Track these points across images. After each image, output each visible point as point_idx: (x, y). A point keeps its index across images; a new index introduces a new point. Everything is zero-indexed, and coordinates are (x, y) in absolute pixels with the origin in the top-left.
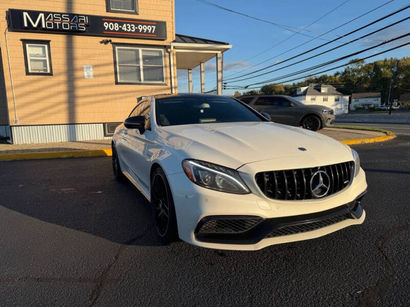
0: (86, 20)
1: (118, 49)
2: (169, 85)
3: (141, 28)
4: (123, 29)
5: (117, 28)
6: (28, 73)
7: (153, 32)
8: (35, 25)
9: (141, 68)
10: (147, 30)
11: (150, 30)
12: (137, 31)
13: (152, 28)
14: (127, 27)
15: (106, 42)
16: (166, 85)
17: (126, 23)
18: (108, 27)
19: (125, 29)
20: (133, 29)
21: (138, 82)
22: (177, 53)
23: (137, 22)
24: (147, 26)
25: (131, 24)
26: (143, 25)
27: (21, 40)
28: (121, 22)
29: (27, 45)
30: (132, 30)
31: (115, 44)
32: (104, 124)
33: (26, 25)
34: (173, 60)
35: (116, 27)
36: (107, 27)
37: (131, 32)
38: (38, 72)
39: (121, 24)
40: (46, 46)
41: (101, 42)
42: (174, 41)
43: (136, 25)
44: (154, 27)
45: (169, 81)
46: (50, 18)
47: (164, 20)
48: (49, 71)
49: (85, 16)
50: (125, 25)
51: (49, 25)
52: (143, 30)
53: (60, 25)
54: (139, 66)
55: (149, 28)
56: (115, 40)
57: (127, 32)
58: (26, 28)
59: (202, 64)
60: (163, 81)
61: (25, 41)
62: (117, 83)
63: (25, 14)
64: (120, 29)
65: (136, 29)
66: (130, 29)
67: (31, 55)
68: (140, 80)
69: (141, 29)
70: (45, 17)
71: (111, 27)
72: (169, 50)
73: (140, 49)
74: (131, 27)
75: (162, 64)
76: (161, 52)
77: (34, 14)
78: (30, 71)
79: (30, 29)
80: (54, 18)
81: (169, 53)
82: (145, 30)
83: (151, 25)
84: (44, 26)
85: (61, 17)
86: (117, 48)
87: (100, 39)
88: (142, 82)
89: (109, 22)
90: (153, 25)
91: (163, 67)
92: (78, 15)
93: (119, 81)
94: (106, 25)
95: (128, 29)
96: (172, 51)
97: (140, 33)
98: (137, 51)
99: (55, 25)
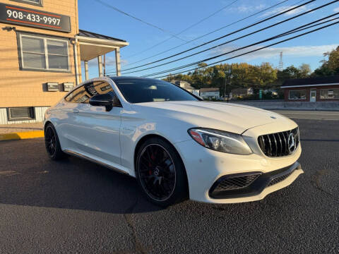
1: (23, 37)
2: (74, 73)
3: (46, 19)
4: (27, 18)
7: (58, 24)
9: (47, 56)
10: (52, 22)
11: (55, 23)
12: (42, 22)
13: (57, 21)
14: (32, 17)
15: (9, 29)
16: (70, 72)
17: (31, 14)
18: (12, 15)
19: (30, 19)
21: (43, 69)
22: (81, 45)
23: (42, 14)
24: (52, 19)
25: (35, 14)
26: (47, 17)
28: (26, 11)
30: (37, 21)
31: (19, 32)
32: (7, 108)
34: (77, 51)
35: (21, 16)
36: (10, 15)
39: (25, 13)
41: (4, 29)
42: (78, 35)
43: (41, 16)
44: (59, 20)
45: (73, 69)
47: (68, 15)
50: (29, 15)
52: (48, 22)
54: (44, 55)
55: (54, 21)
56: (18, 28)
57: (32, 21)
59: (100, 57)
60: (68, 69)
62: (21, 69)
64: (25, 18)
65: (41, 20)
68: (45, 67)
69: (46, 21)
71: (15, 15)
72: (73, 42)
73: (45, 39)
74: (36, 18)
75: (67, 54)
76: (66, 43)
81: (73, 44)
82: (50, 22)
86: (21, 35)
87: (4, 26)
88: (48, 69)
89: (12, 11)
90: (58, 18)
91: (67, 57)
93: (23, 68)
94: (10, 13)
95: (33, 19)
96: (76, 43)
97: (45, 24)
98: (42, 40)
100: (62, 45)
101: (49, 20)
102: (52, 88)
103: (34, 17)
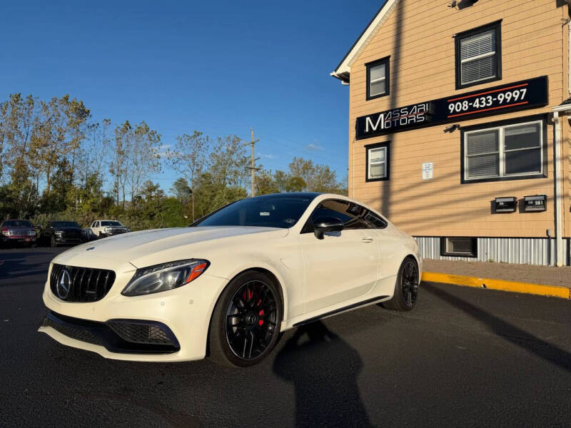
0: (426, 108)
1: (469, 135)
2: (551, 177)
3: (501, 97)
4: (474, 106)
5: (465, 107)
6: (367, 180)
7: (522, 98)
8: (374, 129)
9: (502, 155)
10: (513, 98)
11: (517, 97)
12: (496, 103)
13: (521, 93)
14: (487, 102)
15: (451, 130)
16: (544, 176)
17: (479, 97)
18: (454, 109)
19: (478, 106)
20: (489, 103)
21: (496, 176)
23: (494, 92)
24: (512, 93)
25: (485, 96)
26: (504, 92)
27: (365, 146)
28: (471, 98)
29: (369, 151)
30: (488, 105)
31: (464, 129)
32: (443, 239)
33: (367, 131)
36: (452, 110)
37: (486, 107)
38: (376, 177)
39: (472, 100)
40: (386, 148)
41: (446, 131)
43: (495, 95)
44: (525, 90)
45: (551, 169)
46: (389, 116)
47: (544, 75)
48: (386, 176)
49: (425, 103)
50: (477, 100)
51: (388, 124)
52: (505, 100)
53: (398, 122)
54: (498, 154)
55: (516, 94)
56: (464, 124)
57: (480, 108)
60: (540, 171)
61: (368, 147)
63: (368, 119)
65: (493, 102)
66: (485, 103)
67: (372, 160)
68: (499, 174)
69: (502, 100)
70: (385, 118)
71: (458, 108)
72: (553, 120)
73: (501, 129)
75: (539, 145)
76: (538, 126)
77: (375, 117)
78: (369, 177)
79: (372, 134)
80: (393, 116)
81: (553, 124)
82: (509, 98)
83: (519, 89)
84: (382, 128)
85: (399, 112)
86: (466, 133)
87: (444, 127)
88: (501, 176)
89: (455, 103)
90: (523, 88)
91: (540, 149)
92: (417, 105)
93: (465, 179)
94: (452, 108)
95: (482, 104)
96: (557, 120)
97: (501, 105)
98: (497, 132)
99: (393, 122)
100: (534, 130)
101: (507, 97)
102: (502, 207)
103: (483, 102)
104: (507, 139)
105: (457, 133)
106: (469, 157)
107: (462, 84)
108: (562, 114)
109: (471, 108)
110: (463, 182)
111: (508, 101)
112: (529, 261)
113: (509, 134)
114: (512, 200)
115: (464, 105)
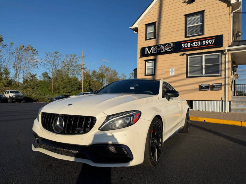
0: (172, 45)
1: (190, 58)
2: (223, 76)
4: (193, 45)
5: (189, 46)
7: (213, 43)
8: (149, 53)
9: (204, 66)
10: (209, 43)
11: (210, 43)
12: (202, 45)
13: (212, 41)
15: (183, 55)
16: (221, 76)
17: (195, 42)
18: (184, 46)
19: (194, 45)
20: (199, 44)
21: (201, 75)
22: (232, 54)
24: (209, 41)
25: (198, 41)
26: (205, 41)
27: (145, 60)
28: (191, 42)
29: (147, 62)
31: (188, 55)
33: (146, 53)
36: (183, 46)
37: (198, 46)
38: (149, 74)
40: (154, 61)
41: (180, 55)
43: (201, 41)
44: (214, 40)
46: (156, 48)
47: (221, 34)
48: (154, 73)
49: (172, 43)
50: (194, 43)
51: (155, 51)
52: (206, 43)
53: (160, 50)
54: (202, 66)
55: (210, 41)
56: (188, 53)
57: (195, 46)
58: (146, 55)
60: (219, 73)
61: (146, 61)
63: (147, 49)
67: (148, 67)
68: (202, 74)
69: (204, 43)
70: (154, 48)
71: (186, 46)
72: (225, 53)
73: (204, 56)
75: (219, 63)
76: (219, 55)
77: (149, 48)
78: (146, 74)
79: (148, 55)
80: (158, 48)
82: (207, 43)
83: (211, 39)
84: (153, 52)
85: (161, 46)
86: (189, 57)
87: (180, 53)
88: (203, 75)
89: (185, 44)
90: (213, 39)
91: (219, 64)
92: (168, 43)
93: (188, 76)
94: (183, 45)
95: (196, 45)
96: (226, 53)
97: (204, 45)
98: (202, 57)
99: (158, 51)
100: (217, 57)
101: (206, 42)
102: (204, 88)
103: (197, 44)
104: (206, 60)
105: (185, 56)
106: (190, 67)
107: (188, 36)
108: (228, 50)
109: (191, 46)
110: (187, 77)
111: (207, 44)
112: (214, 110)
113: (207, 58)
114: (208, 85)
115: (189, 45)
